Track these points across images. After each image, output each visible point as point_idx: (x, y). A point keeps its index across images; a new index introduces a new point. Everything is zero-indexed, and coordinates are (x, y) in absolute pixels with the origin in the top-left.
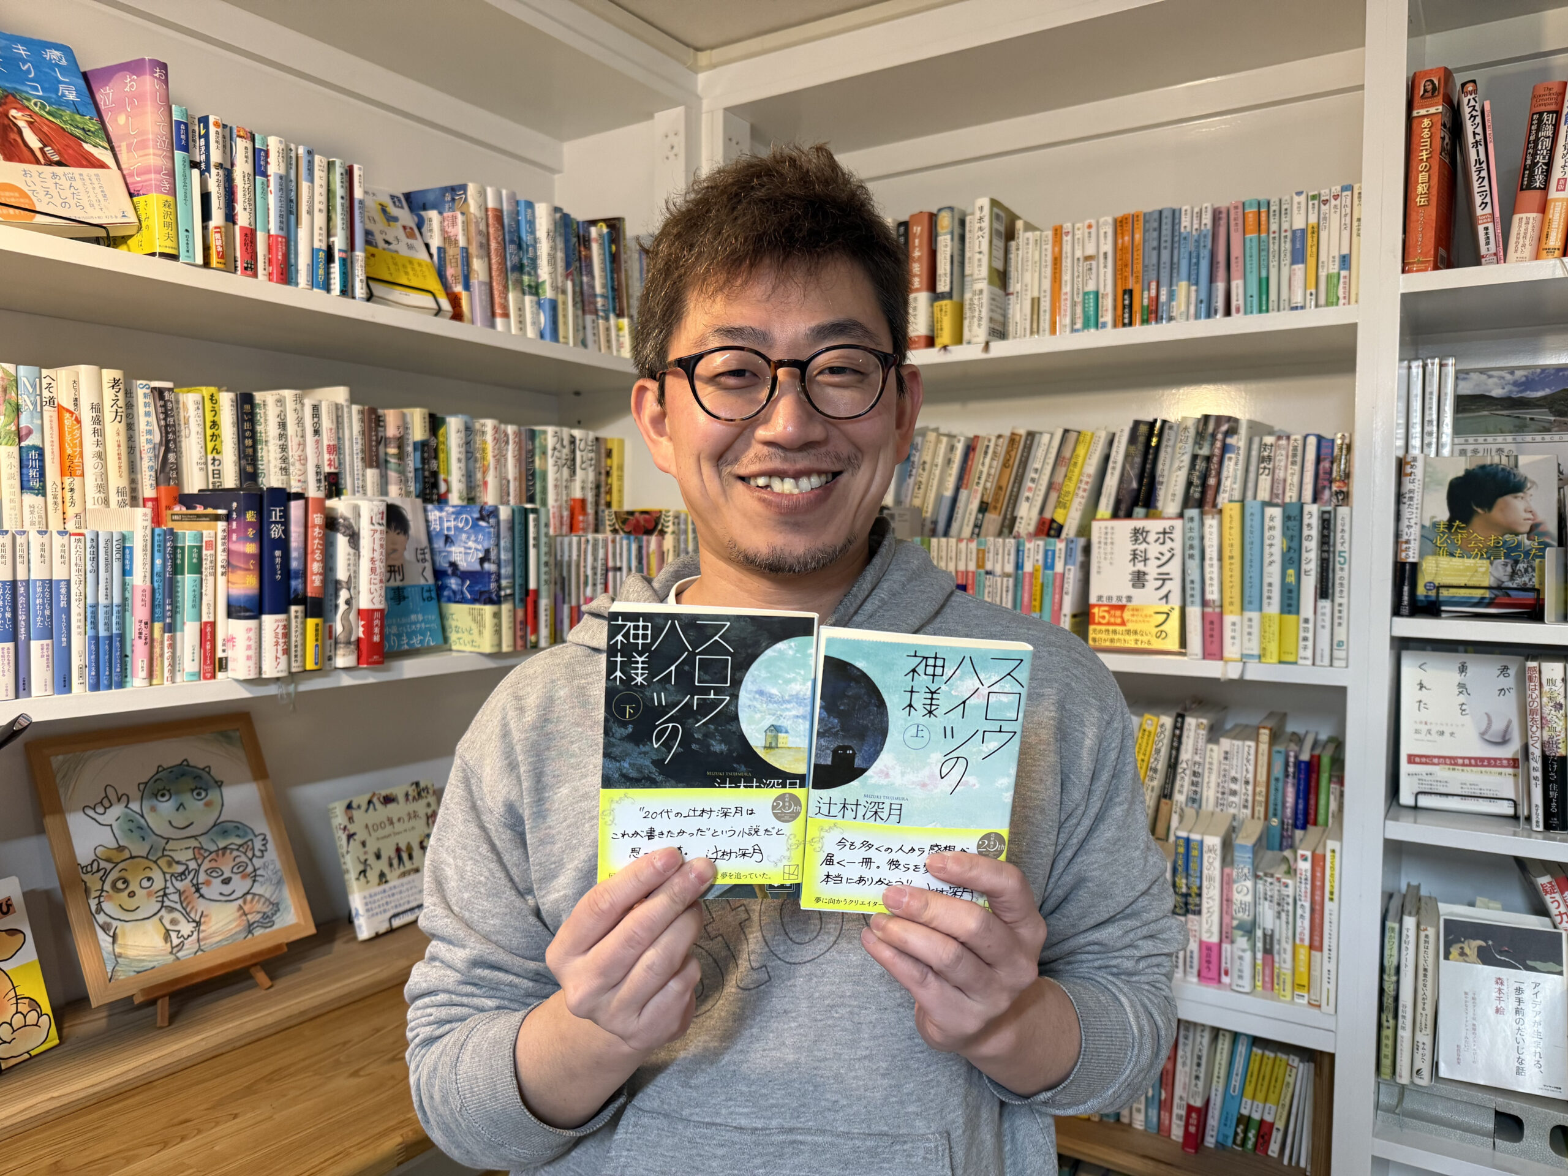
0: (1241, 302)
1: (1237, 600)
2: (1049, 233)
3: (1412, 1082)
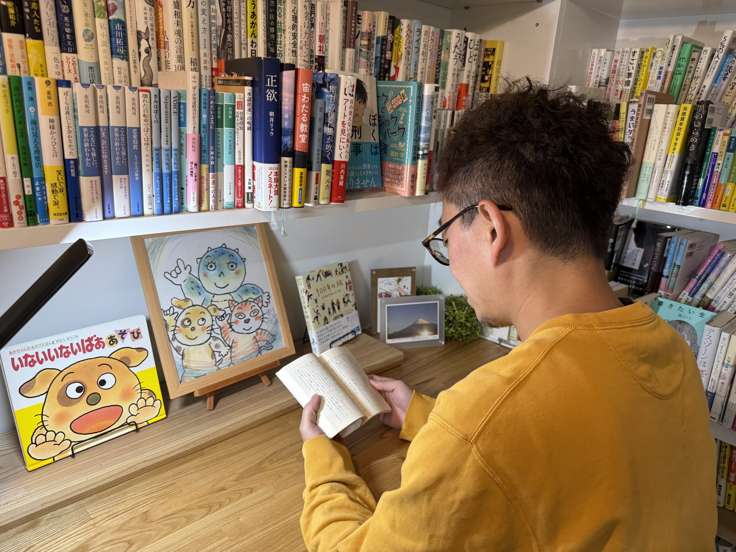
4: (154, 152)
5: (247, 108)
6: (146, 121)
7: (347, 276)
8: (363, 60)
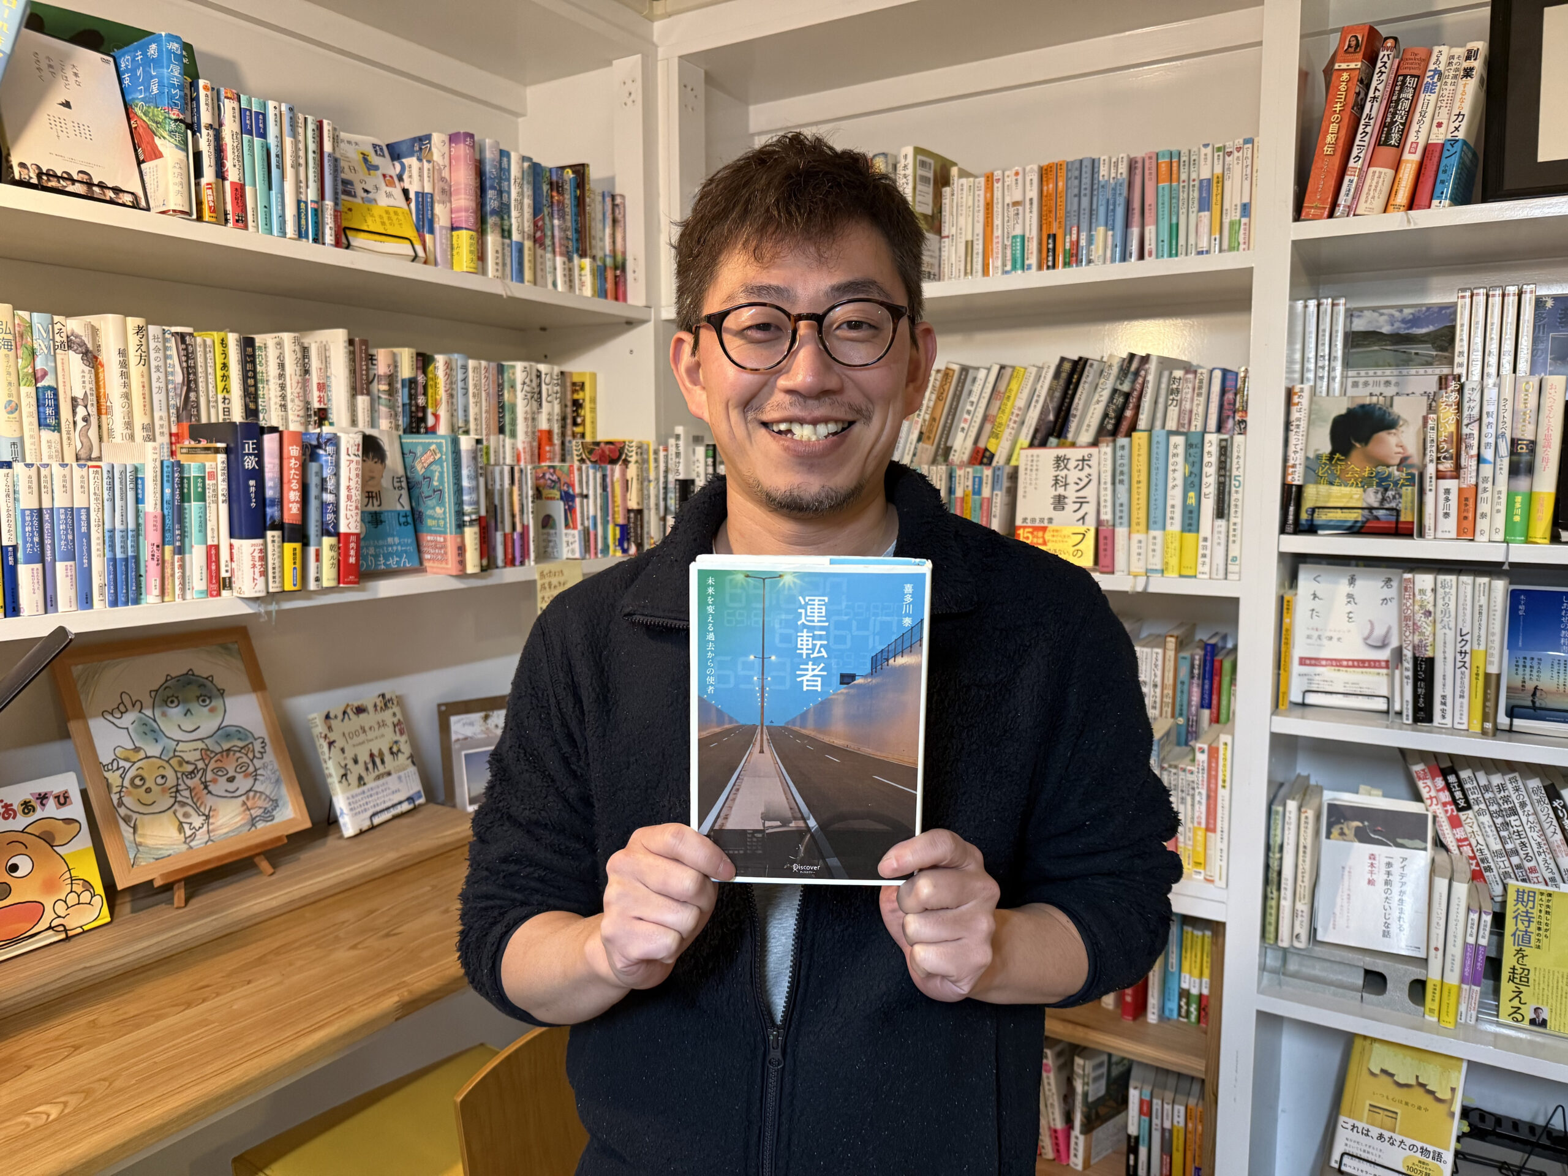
0: (1153, 246)
1: (1143, 521)
2: (982, 180)
3: (1292, 946)
4: (107, 535)
5: (220, 478)
6: (97, 499)
7: (394, 714)
8: (383, 410)
